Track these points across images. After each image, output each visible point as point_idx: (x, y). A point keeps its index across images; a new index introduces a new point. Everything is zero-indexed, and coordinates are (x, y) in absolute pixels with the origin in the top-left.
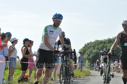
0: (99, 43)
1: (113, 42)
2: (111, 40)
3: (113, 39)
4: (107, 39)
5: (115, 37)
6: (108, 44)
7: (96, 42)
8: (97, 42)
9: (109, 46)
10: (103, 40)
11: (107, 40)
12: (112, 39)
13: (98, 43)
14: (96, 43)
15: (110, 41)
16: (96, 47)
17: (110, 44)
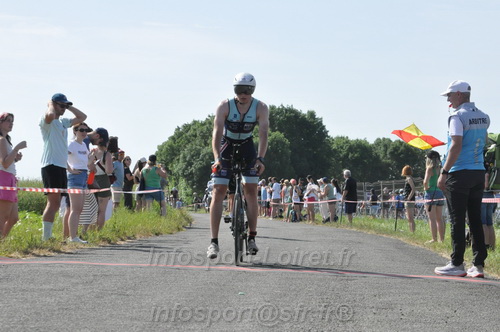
5: (271, 106)
7: (210, 124)
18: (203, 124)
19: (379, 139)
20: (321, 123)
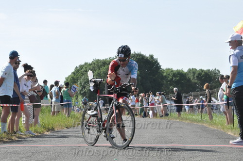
0: (101, 65)
7: (94, 64)
8: (96, 63)
10: (108, 59)
13: (99, 64)
14: (96, 66)
16: (96, 72)
18: (90, 65)
19: (190, 69)
20: (157, 61)
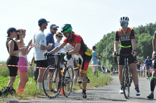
1: (146, 31)
2: (144, 28)
3: (147, 27)
4: (138, 27)
5: (150, 24)
6: (140, 35)
9: (141, 38)
11: (137, 29)
12: (145, 26)
15: (142, 29)
17: (142, 34)
